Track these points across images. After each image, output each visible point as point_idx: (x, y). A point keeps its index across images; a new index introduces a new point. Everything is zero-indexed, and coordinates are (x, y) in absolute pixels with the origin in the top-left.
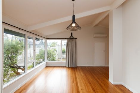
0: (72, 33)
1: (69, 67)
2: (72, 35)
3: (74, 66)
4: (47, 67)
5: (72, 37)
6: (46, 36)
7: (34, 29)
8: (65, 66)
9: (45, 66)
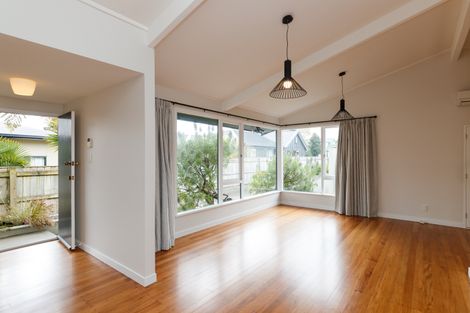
0: (342, 102)
1: (343, 214)
2: (342, 108)
3: (365, 212)
4: (281, 205)
5: (342, 114)
6: (280, 119)
7: (236, 105)
8: (333, 209)
9: (275, 203)
